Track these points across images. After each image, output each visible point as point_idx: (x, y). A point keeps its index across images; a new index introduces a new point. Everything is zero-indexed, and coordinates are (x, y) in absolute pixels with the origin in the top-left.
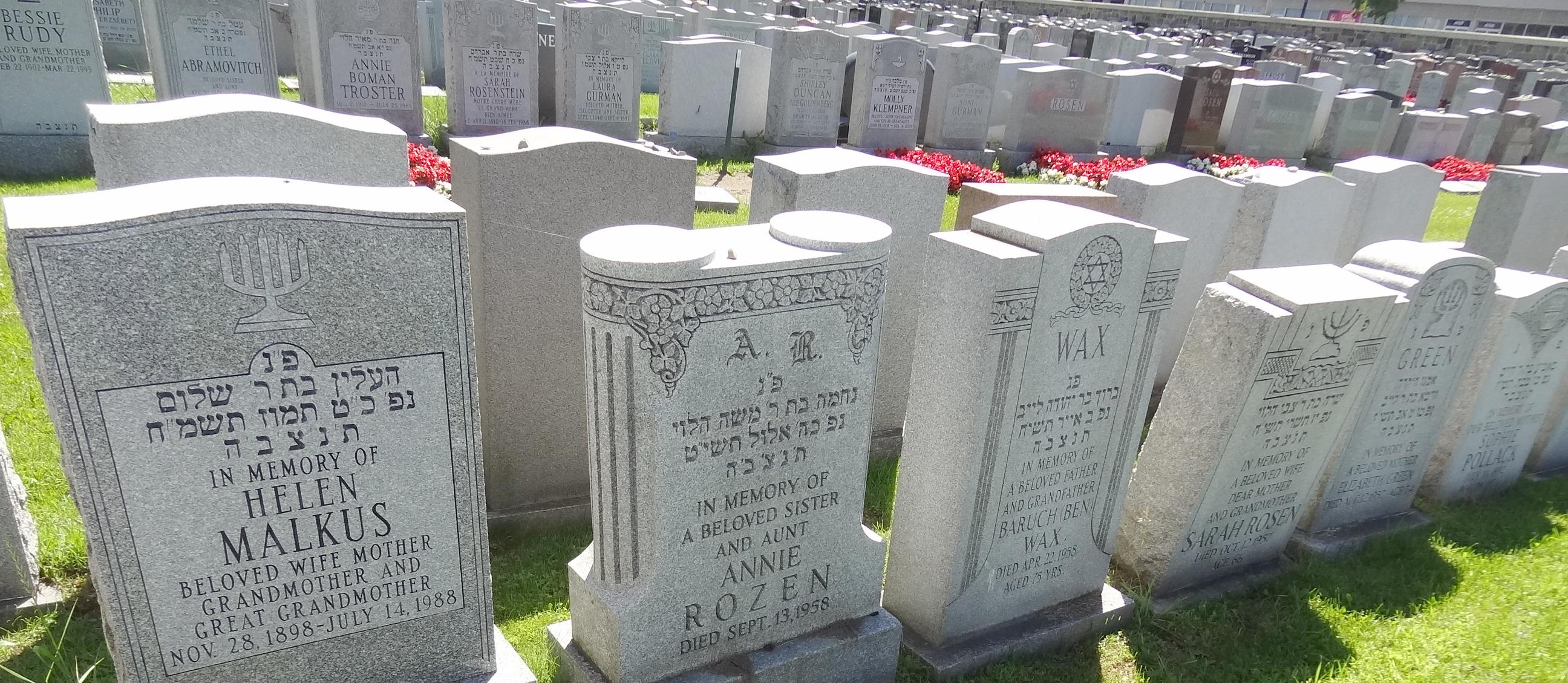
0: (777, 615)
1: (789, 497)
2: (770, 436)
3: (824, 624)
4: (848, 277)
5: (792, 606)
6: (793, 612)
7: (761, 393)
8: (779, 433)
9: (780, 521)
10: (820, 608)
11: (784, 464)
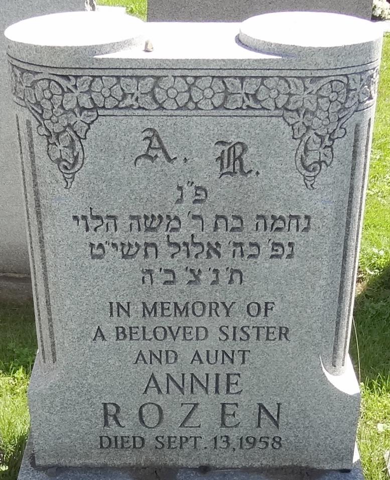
0: (215, 438)
1: (222, 320)
2: (194, 250)
3: (277, 463)
4: (292, 86)
5: (234, 435)
6: (234, 441)
7: (180, 201)
8: (206, 248)
9: (213, 343)
10: (270, 446)
11: (214, 283)
